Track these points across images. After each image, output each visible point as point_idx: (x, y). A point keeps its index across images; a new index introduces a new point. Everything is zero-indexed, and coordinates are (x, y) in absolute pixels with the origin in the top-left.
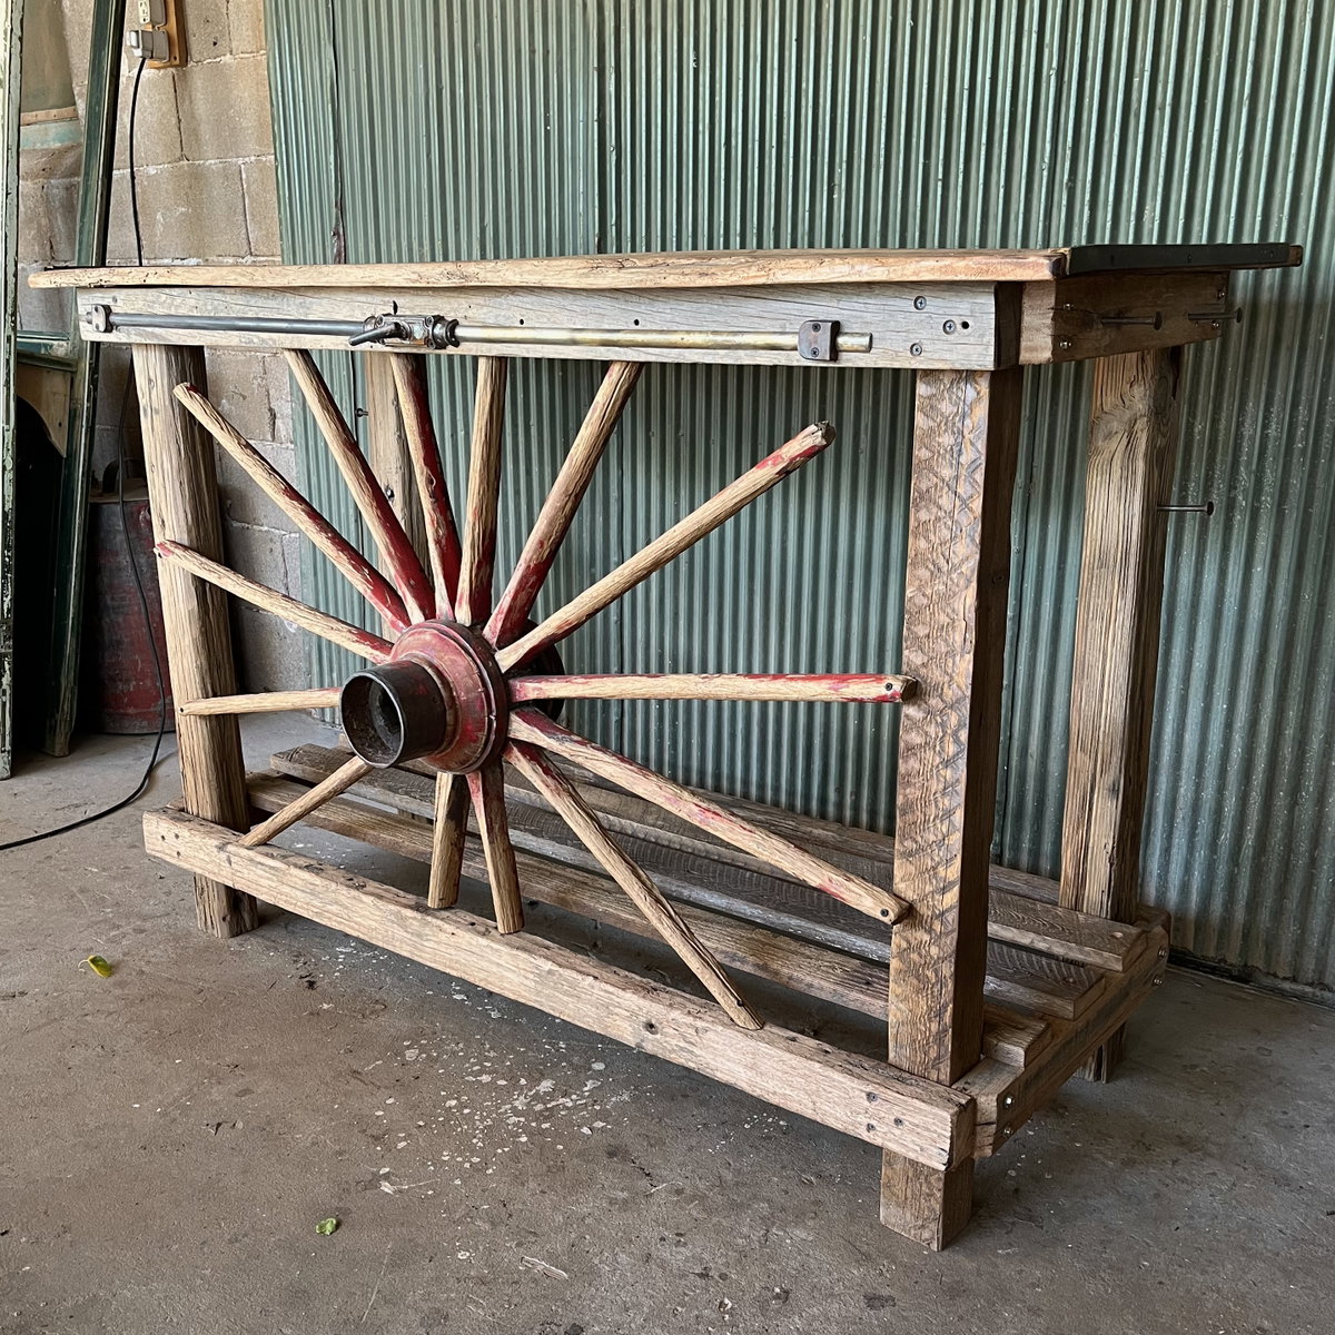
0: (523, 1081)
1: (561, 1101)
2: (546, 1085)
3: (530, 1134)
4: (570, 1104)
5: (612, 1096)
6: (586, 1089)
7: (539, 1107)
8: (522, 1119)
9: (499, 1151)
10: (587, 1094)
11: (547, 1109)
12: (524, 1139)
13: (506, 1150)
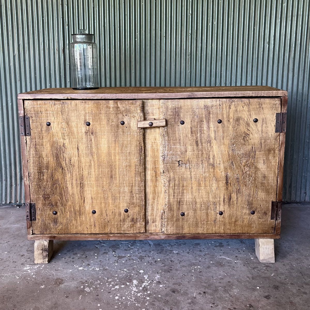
0: (128, 284)
1: (144, 284)
2: (135, 282)
3: (149, 296)
4: (147, 284)
5: (155, 278)
6: (146, 278)
7: (141, 288)
8: (141, 293)
9: (146, 304)
10: (148, 279)
11: (144, 288)
12: (148, 298)
13: (148, 303)
